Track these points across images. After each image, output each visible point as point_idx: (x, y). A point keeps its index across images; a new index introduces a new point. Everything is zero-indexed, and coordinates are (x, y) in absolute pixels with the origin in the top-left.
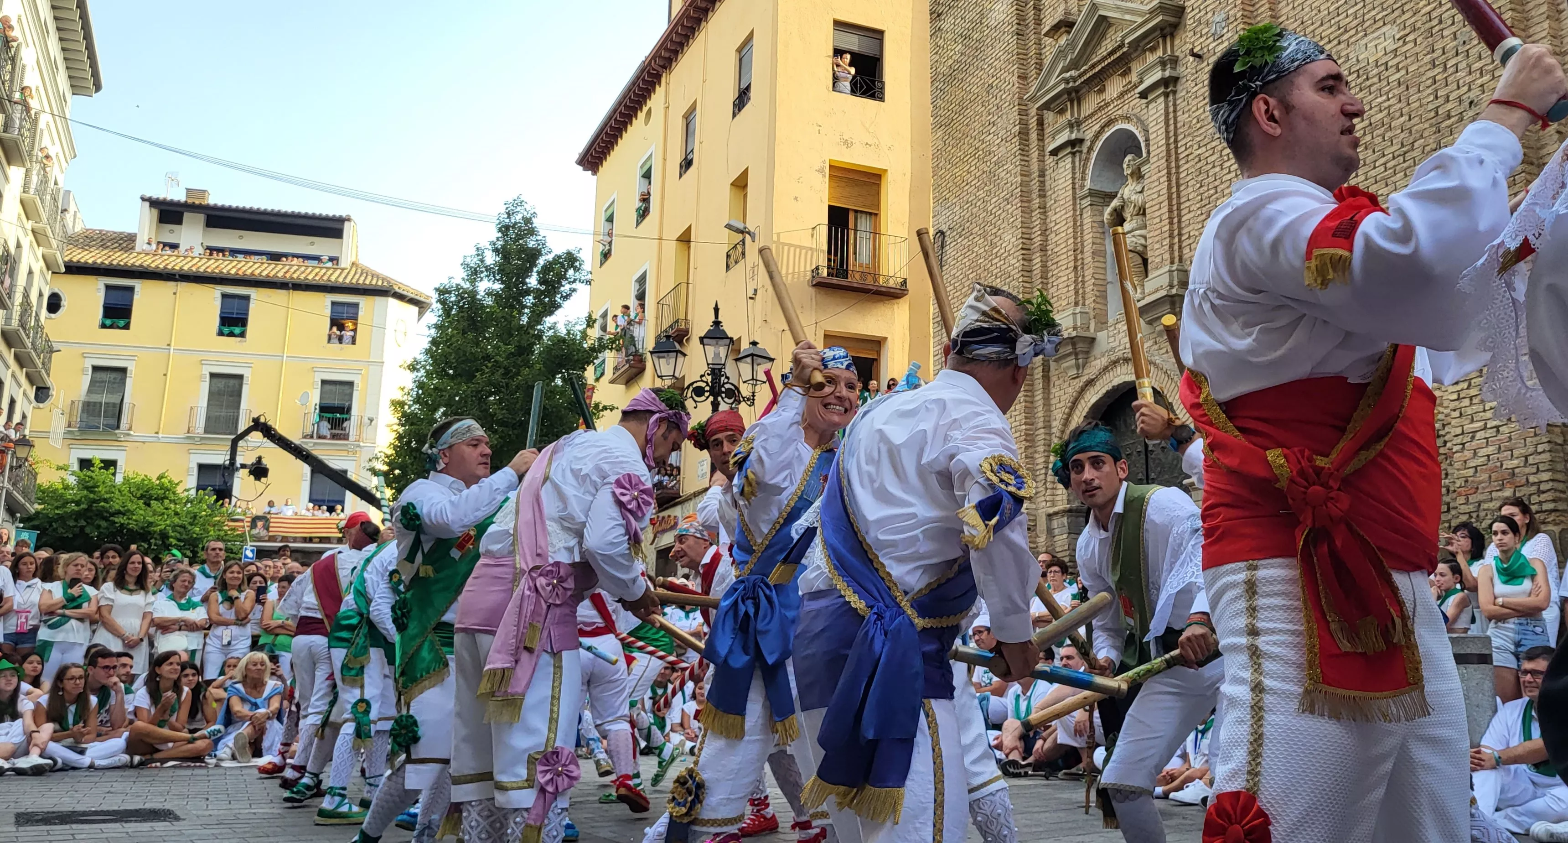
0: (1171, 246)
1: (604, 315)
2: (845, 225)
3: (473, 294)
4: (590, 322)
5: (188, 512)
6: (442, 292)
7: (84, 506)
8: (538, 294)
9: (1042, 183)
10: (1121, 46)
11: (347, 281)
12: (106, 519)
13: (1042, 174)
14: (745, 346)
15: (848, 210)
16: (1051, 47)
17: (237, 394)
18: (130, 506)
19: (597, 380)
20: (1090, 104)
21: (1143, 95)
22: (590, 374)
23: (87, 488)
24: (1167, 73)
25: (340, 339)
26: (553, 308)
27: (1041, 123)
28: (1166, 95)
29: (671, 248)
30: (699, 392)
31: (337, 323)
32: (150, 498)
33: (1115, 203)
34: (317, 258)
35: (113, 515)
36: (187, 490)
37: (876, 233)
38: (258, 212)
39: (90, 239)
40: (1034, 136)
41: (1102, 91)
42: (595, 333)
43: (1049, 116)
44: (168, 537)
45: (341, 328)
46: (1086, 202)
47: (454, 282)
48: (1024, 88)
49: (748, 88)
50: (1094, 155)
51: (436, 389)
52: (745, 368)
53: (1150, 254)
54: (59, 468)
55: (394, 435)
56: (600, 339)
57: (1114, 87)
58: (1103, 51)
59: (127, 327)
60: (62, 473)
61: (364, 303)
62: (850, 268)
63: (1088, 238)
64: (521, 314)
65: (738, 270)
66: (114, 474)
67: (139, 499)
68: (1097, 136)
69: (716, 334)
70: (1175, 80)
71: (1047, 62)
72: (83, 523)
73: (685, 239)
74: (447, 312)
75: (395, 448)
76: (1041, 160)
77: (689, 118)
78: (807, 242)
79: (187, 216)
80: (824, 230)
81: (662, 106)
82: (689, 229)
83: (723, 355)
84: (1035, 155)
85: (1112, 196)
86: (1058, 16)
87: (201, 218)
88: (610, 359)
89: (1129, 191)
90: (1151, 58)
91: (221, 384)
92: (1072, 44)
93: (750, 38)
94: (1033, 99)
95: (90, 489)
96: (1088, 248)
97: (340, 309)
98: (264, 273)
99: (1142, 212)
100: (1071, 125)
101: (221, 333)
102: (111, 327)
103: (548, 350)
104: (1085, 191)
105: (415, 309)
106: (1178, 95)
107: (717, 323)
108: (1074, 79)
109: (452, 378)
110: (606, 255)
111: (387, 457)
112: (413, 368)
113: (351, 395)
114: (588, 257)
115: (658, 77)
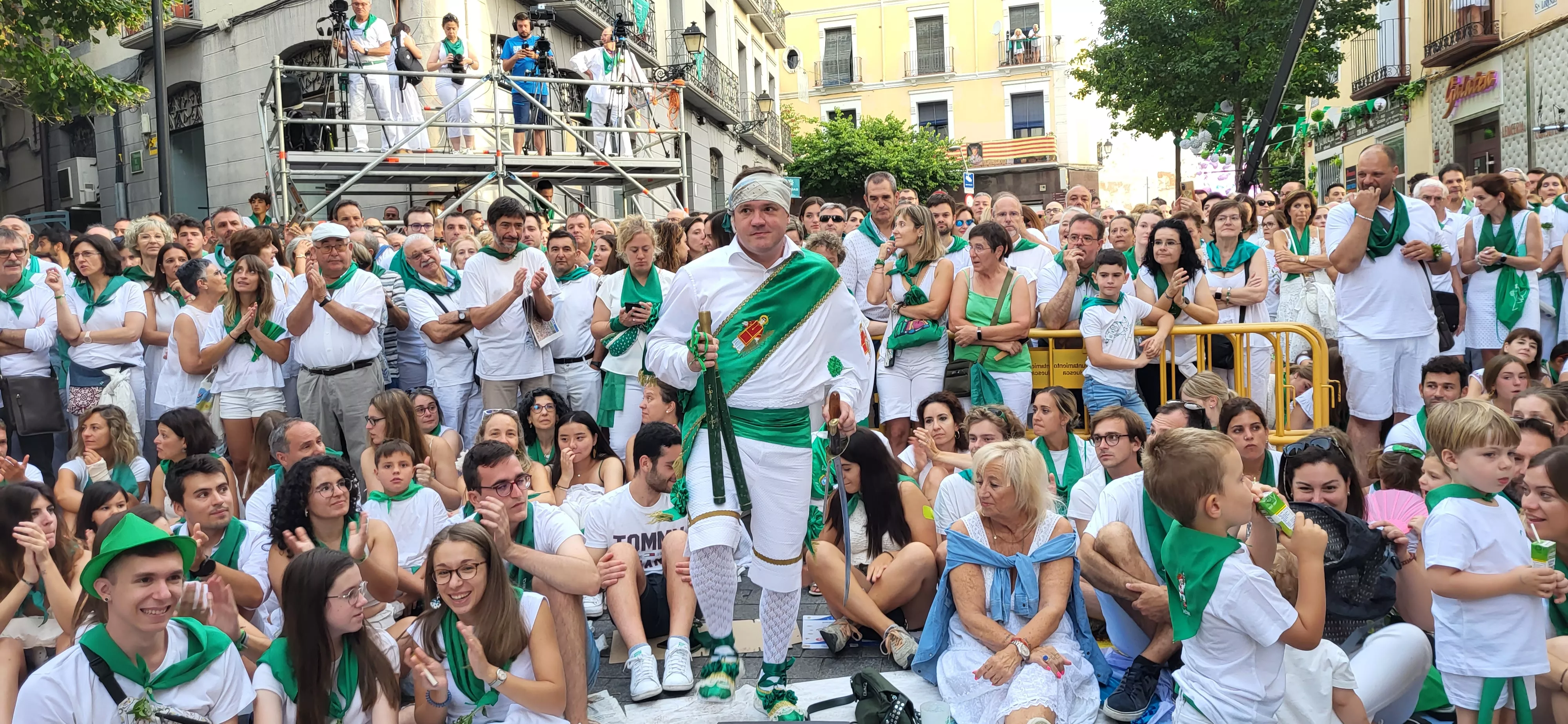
5: (915, 147)
7: (834, 152)
12: (852, 161)
17: (940, 34)
18: (869, 147)
23: (834, 135)
32: (884, 138)
35: (856, 156)
36: (912, 128)
44: (901, 172)
54: (811, 122)
60: (814, 125)
66: (854, 120)
67: (876, 138)
72: (835, 166)
91: (925, 27)
95: (836, 136)
113: (1038, 16)
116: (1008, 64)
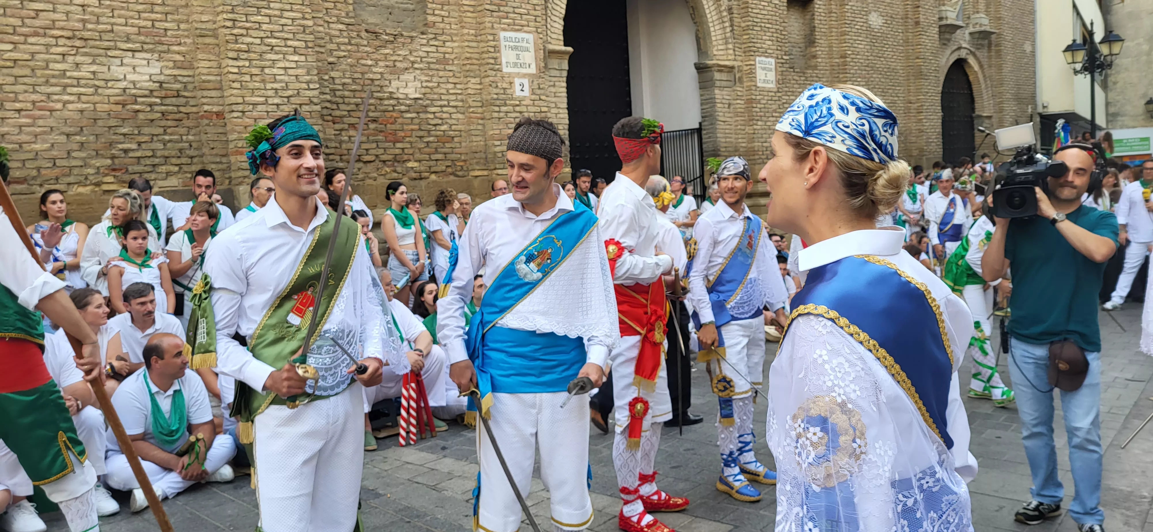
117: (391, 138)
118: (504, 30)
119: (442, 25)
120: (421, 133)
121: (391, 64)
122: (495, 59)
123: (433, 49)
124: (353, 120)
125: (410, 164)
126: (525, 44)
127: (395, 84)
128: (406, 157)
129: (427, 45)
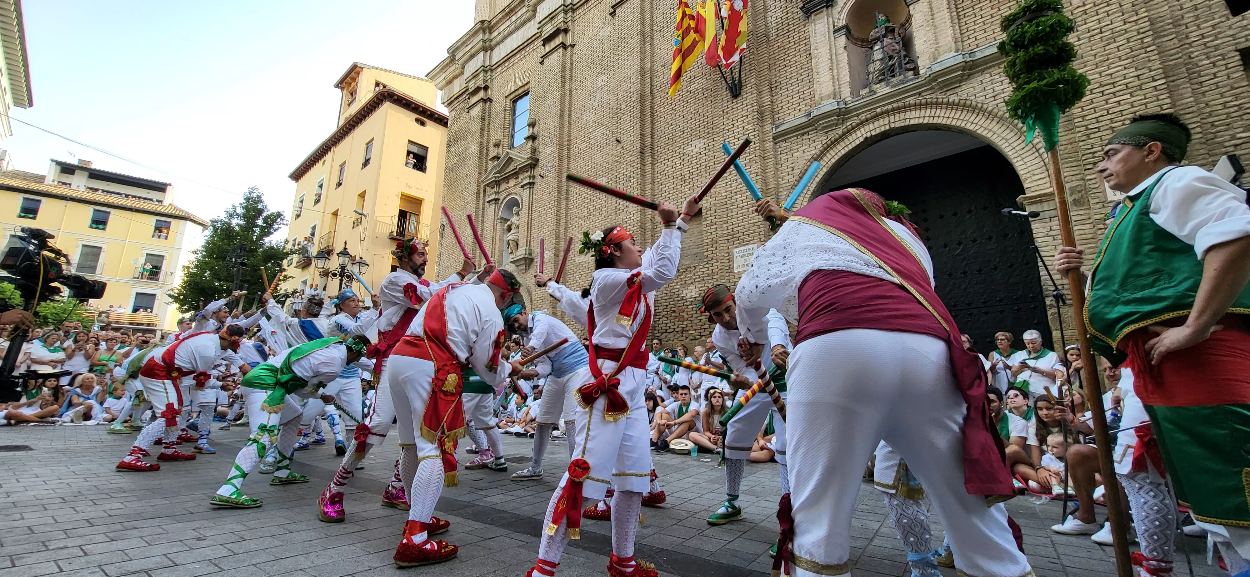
0: (527, 240)
1: (295, 240)
2: (405, 217)
3: (229, 224)
4: (287, 242)
5: (62, 307)
6: (214, 222)
8: (262, 228)
9: (483, 212)
10: (516, 169)
11: (166, 211)
13: (483, 209)
14: (358, 258)
15: (406, 212)
16: (491, 165)
17: (98, 256)
19: (289, 266)
20: (503, 187)
21: (522, 187)
22: (285, 263)
24: (531, 181)
25: (159, 237)
26: (269, 234)
27: (485, 191)
28: (530, 188)
29: (329, 216)
30: (335, 275)
31: (158, 229)
33: (509, 223)
34: (151, 200)
37: (418, 222)
38: (120, 175)
39: (16, 175)
40: (482, 195)
41: (508, 183)
42: (289, 246)
43: (488, 189)
44: (48, 319)
45: (161, 231)
46: (499, 221)
47: (220, 218)
48: (479, 178)
49: (369, 159)
50: (503, 205)
51: (206, 263)
52: (356, 267)
53: (519, 243)
55: (182, 281)
56: (291, 249)
57: (512, 182)
58: (509, 169)
59: (34, 218)
61: (174, 222)
62: (406, 233)
63: (498, 234)
64: (253, 235)
65: (358, 229)
68: (505, 198)
69: (345, 253)
70: (534, 183)
71: (489, 170)
73: (335, 214)
74: (215, 230)
75: (182, 286)
76: (484, 204)
77: (342, 167)
78: (389, 222)
79: (77, 171)
80: (397, 218)
81: (331, 160)
82: (338, 210)
83: (347, 261)
84: (481, 202)
85: (508, 220)
86: (495, 154)
87: (86, 174)
88: (296, 258)
89: (514, 219)
90: (526, 174)
92: (499, 165)
93: (372, 140)
94: (482, 182)
96: (498, 237)
97: (161, 223)
98: (120, 203)
99: (518, 227)
100: (496, 193)
101: (91, 227)
102: (24, 217)
103: (265, 251)
104: (499, 217)
105: (201, 228)
106: (535, 188)
107: (345, 249)
108: (499, 177)
109: (216, 258)
110: (298, 216)
111: (178, 290)
112: (195, 253)
113: (162, 262)
114: (289, 215)
115: (330, 148)
116: (138, 278)
117: (681, 320)
118: (736, 247)
119: (711, 255)
120: (697, 315)
121: (683, 282)
122: (729, 266)
123: (706, 269)
124: (664, 313)
125: (690, 332)
126: (751, 252)
127: (685, 292)
128: (688, 328)
129: (704, 267)
